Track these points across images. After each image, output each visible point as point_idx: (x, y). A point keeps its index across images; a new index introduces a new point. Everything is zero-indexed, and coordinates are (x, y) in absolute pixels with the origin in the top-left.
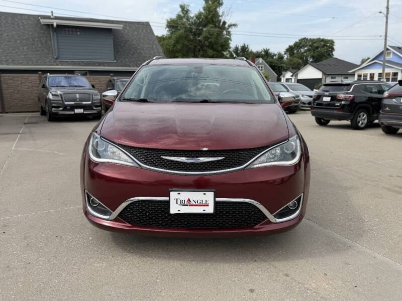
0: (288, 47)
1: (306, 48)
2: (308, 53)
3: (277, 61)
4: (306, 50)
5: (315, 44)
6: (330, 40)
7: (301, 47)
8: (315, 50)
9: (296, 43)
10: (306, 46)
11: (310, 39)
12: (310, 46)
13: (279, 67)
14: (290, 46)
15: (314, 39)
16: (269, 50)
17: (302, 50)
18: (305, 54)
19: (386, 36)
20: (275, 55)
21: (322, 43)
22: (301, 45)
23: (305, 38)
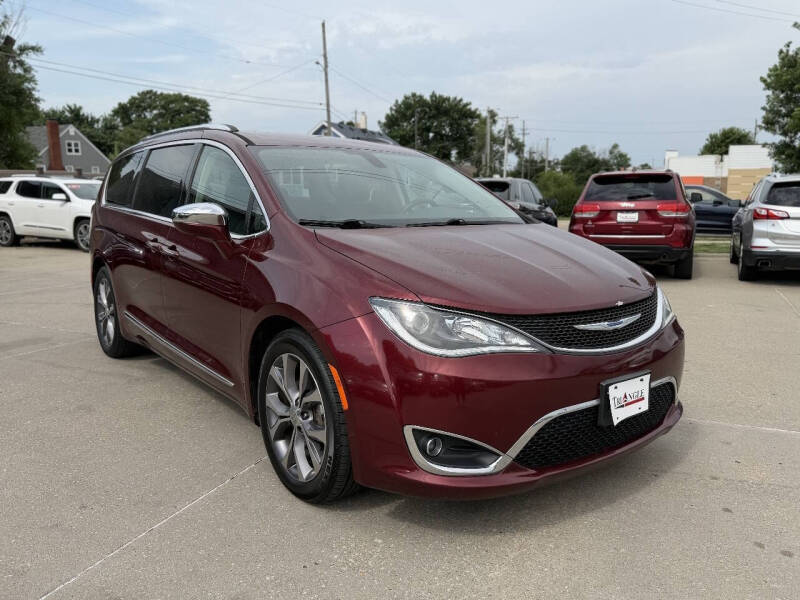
0: (116, 106)
1: (155, 112)
2: (160, 120)
3: (105, 133)
4: (156, 115)
5: (171, 106)
6: (200, 101)
7: (145, 109)
8: (173, 116)
9: (134, 98)
10: (155, 108)
11: (162, 94)
12: (163, 107)
13: (108, 146)
14: (120, 104)
15: (169, 96)
16: (80, 108)
17: (148, 115)
18: (155, 123)
19: (328, 105)
20: (98, 121)
21: (186, 104)
22: (143, 104)
23: (151, 91)
